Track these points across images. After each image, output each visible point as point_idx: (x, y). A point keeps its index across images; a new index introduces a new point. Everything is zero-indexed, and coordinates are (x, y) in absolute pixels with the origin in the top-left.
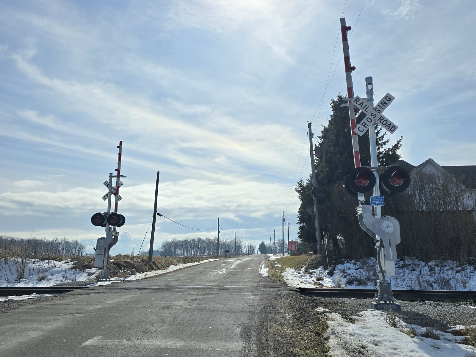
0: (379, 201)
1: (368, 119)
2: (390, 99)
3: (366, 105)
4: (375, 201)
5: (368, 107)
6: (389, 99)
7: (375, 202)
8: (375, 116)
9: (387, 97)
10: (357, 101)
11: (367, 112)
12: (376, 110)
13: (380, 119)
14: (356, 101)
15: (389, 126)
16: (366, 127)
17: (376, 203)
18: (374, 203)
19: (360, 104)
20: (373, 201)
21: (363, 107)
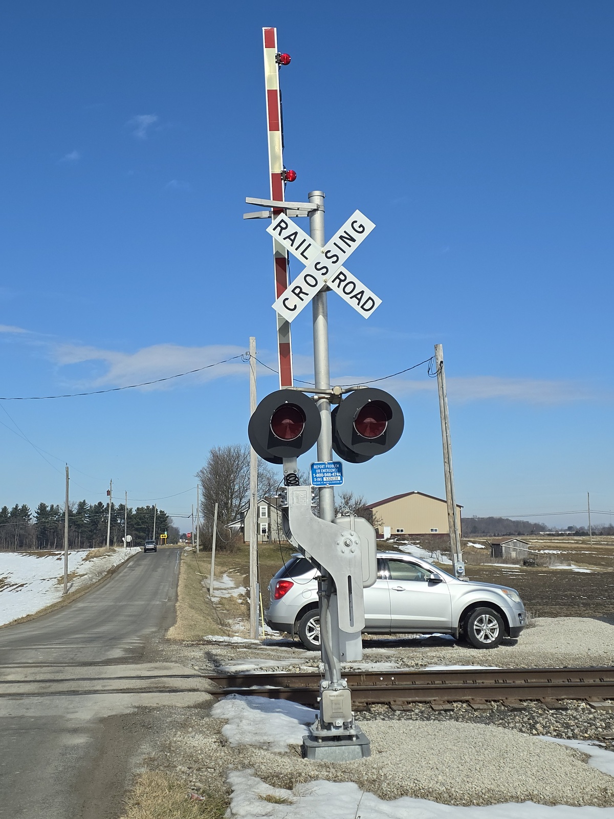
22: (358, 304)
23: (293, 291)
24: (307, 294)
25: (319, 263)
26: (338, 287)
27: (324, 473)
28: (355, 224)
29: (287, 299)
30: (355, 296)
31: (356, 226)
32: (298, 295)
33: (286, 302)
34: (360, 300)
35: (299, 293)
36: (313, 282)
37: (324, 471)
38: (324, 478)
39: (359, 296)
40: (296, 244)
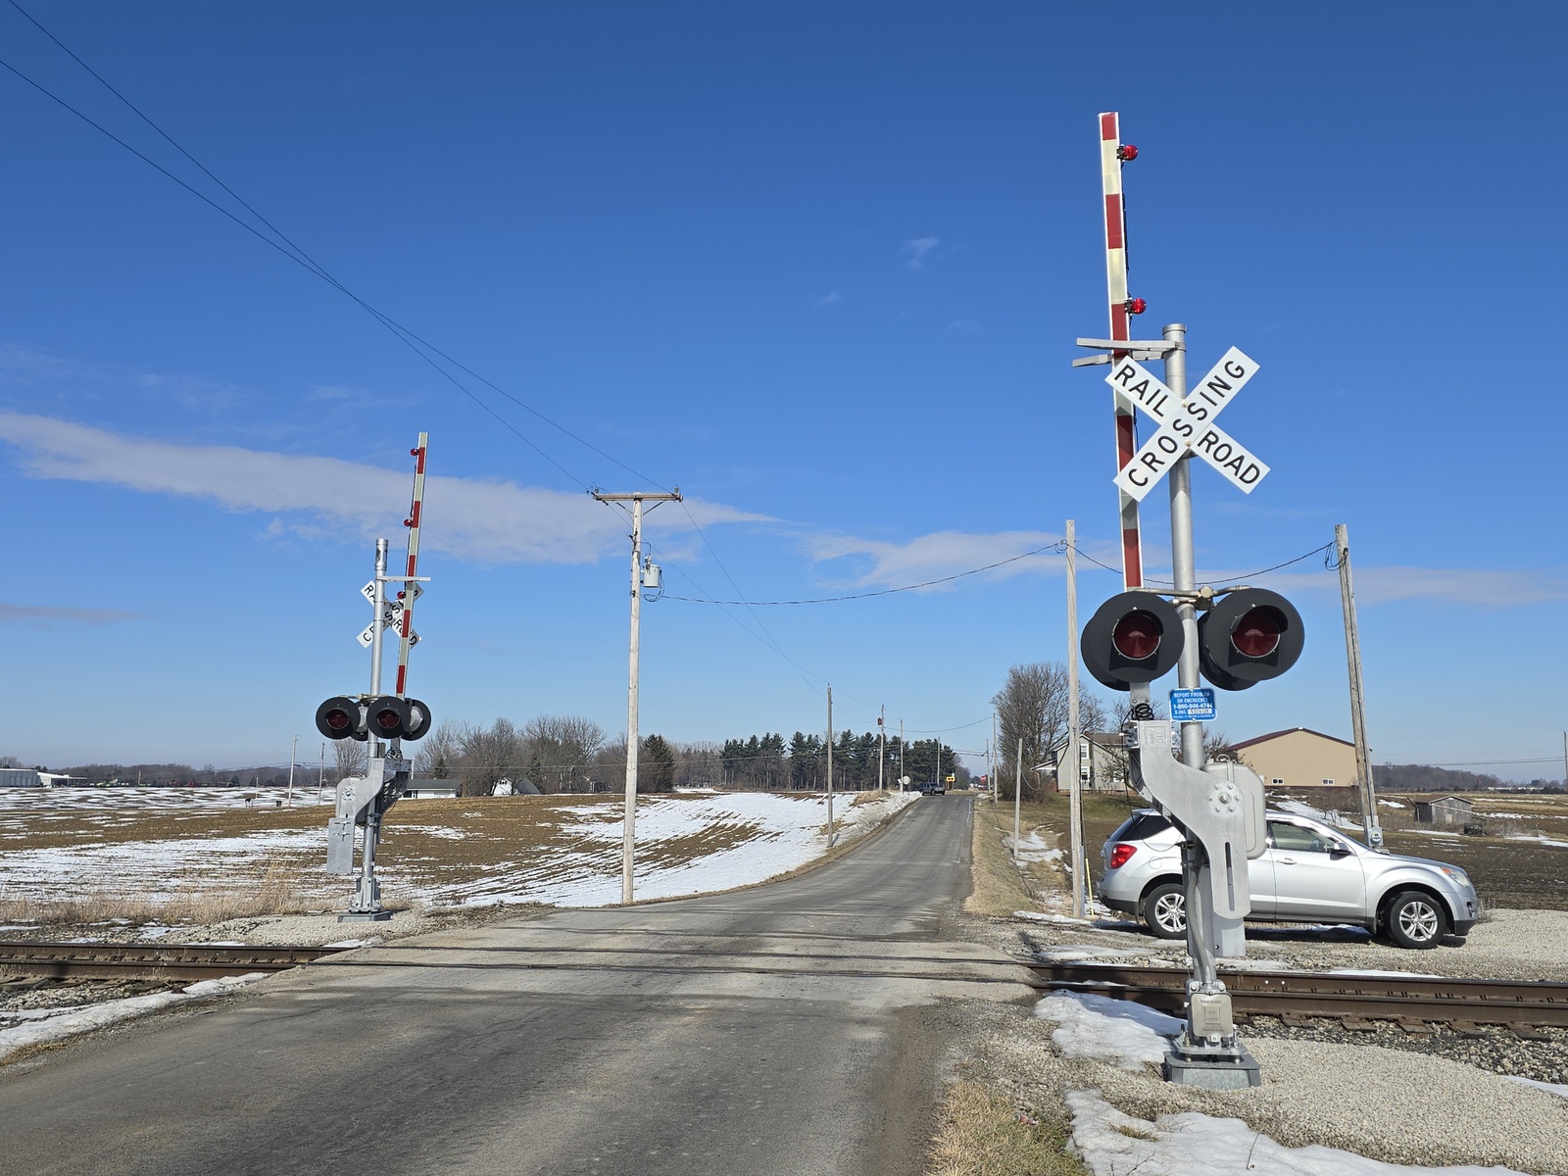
22: (1236, 474)
23: (1143, 460)
24: (1162, 463)
25: (1178, 421)
26: (1207, 451)
27: (1188, 704)
28: (1229, 367)
29: (1134, 470)
30: (1231, 464)
31: (1232, 368)
32: (1149, 465)
33: (1133, 474)
34: (1237, 468)
35: (1152, 462)
36: (1171, 447)
37: (1188, 701)
38: (1189, 711)
39: (1237, 464)
40: (1147, 396)
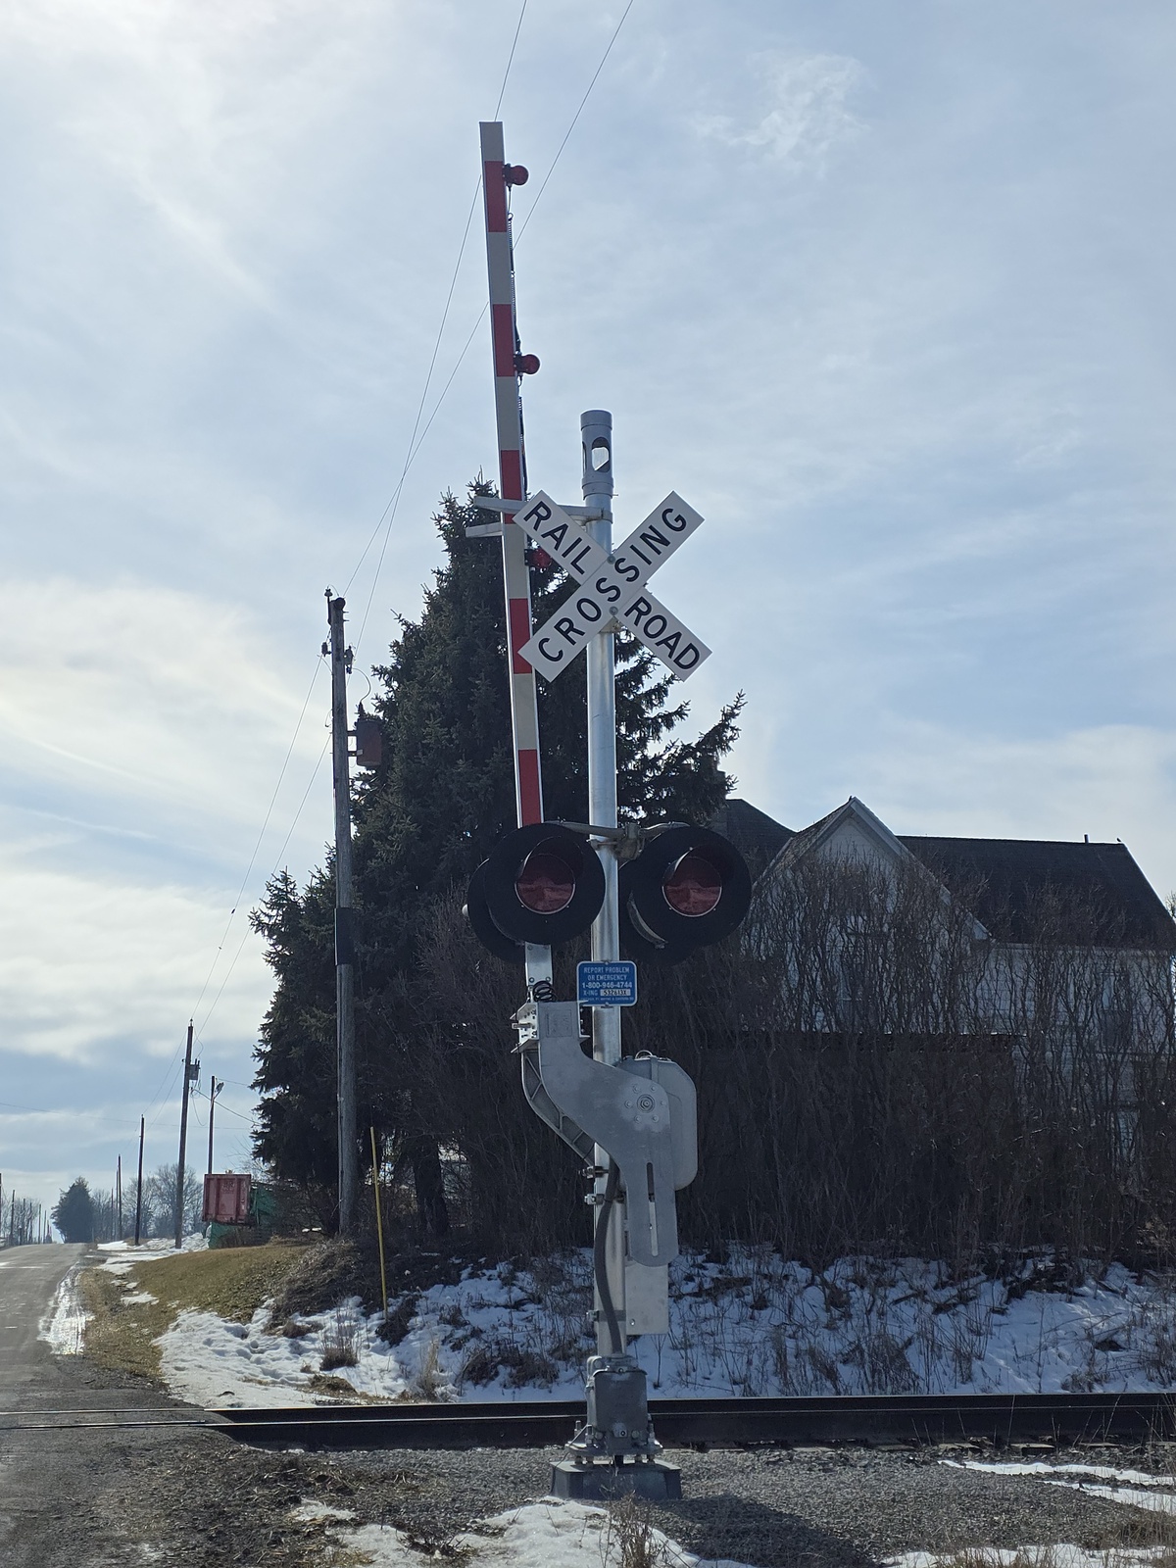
0: (615, 983)
1: (584, 605)
2: (679, 524)
3: (579, 540)
4: (597, 985)
5: (588, 548)
6: (677, 520)
7: (599, 990)
8: (613, 593)
9: (670, 510)
10: (540, 518)
11: (582, 572)
12: (622, 566)
13: (635, 607)
14: (534, 518)
15: (672, 642)
16: (573, 643)
17: (602, 993)
18: (592, 992)
19: (551, 533)
20: (590, 985)
21: (565, 545)
